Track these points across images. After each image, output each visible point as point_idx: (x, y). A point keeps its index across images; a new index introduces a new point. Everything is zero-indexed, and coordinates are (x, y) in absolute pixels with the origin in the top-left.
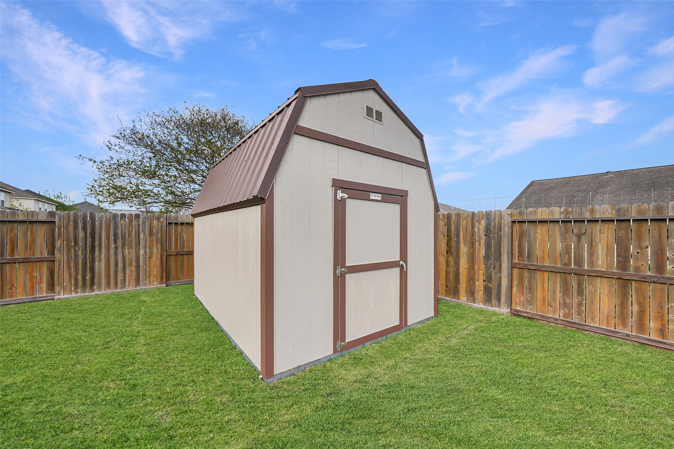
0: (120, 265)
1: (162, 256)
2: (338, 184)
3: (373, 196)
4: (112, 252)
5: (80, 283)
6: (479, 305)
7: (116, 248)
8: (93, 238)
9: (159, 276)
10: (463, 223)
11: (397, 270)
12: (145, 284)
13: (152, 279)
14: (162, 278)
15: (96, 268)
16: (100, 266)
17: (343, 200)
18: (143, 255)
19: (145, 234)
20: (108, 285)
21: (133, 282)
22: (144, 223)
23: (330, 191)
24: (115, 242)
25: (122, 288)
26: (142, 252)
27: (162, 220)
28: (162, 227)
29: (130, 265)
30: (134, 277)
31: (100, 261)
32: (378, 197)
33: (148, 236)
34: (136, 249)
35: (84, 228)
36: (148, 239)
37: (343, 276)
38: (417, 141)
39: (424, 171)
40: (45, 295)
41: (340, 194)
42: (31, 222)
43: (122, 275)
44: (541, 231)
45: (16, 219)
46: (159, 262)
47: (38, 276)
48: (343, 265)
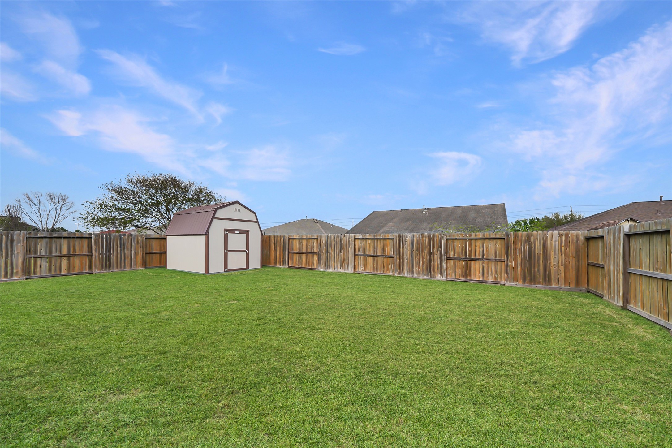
0: (123, 258)
1: (143, 254)
2: (225, 230)
3: (236, 232)
4: (119, 251)
5: (104, 266)
6: (282, 266)
7: (121, 250)
8: (110, 245)
9: (141, 264)
10: (278, 239)
11: (245, 253)
12: (135, 267)
13: (138, 265)
14: (143, 265)
15: (112, 260)
16: (114, 258)
17: (227, 234)
18: (134, 253)
19: (135, 243)
20: (117, 268)
21: (129, 266)
22: (134, 238)
23: (224, 232)
24: (121, 247)
25: (123, 269)
26: (133, 252)
27: (143, 236)
28: (143, 240)
29: (128, 257)
30: (129, 264)
31: (113, 256)
32: (239, 232)
33: (136, 244)
34: (130, 250)
35: (106, 241)
36: (136, 246)
37: (227, 253)
38: (254, 215)
39: (257, 224)
40: (87, 271)
41: (226, 232)
42: (82, 238)
43: (124, 263)
44: (295, 241)
45: (75, 236)
46: (141, 257)
47: (85, 263)
48: (227, 250)
